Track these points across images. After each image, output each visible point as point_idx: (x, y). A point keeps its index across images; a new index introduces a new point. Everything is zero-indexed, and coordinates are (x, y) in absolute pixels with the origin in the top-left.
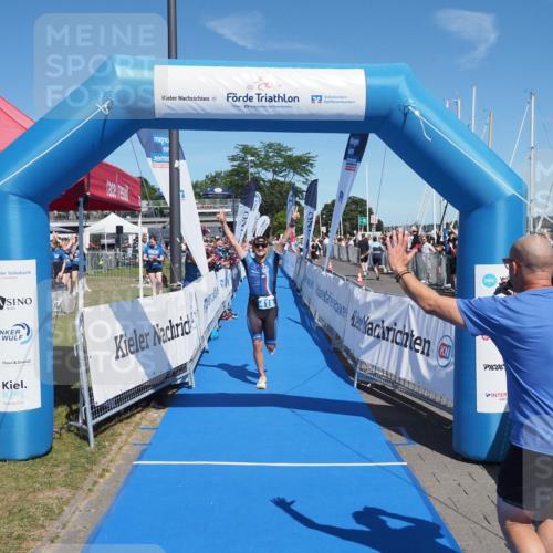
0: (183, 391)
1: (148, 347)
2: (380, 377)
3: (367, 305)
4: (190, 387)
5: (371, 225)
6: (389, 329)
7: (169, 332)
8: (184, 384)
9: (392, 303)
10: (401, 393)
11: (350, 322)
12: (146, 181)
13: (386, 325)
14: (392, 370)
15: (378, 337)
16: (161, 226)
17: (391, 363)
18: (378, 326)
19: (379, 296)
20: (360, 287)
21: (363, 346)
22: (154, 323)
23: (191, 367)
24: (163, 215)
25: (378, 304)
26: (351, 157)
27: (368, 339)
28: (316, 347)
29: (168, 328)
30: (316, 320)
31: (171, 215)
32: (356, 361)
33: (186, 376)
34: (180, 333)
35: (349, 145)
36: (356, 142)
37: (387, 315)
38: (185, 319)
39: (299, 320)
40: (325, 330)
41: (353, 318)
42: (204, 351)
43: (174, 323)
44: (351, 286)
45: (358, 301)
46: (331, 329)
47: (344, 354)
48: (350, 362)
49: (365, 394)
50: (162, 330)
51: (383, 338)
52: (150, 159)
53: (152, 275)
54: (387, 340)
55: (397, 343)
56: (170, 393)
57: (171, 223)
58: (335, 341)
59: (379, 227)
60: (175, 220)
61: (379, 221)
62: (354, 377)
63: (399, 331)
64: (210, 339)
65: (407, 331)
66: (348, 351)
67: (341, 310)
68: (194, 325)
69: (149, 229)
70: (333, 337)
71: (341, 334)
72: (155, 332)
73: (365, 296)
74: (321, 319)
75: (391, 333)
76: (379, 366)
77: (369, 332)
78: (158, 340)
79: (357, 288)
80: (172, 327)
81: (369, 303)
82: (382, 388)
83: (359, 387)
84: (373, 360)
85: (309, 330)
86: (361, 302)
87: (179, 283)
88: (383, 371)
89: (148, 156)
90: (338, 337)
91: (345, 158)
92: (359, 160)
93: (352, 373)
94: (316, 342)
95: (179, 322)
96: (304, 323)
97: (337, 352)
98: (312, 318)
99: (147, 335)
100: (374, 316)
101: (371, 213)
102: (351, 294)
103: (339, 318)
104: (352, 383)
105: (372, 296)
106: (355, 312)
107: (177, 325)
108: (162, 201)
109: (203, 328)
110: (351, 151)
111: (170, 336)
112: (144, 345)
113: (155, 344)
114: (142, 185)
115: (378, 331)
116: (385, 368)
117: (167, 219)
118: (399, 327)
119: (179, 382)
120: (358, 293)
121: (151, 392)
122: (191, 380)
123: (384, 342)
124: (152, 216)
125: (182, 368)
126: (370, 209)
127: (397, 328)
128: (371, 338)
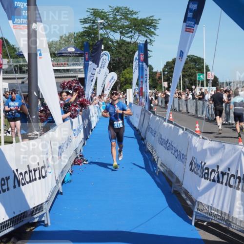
0: (40, 228)
1: (8, 189)
2: (215, 216)
3: (204, 152)
4: (46, 225)
5: (207, 80)
6: (223, 174)
7: (27, 176)
8: (40, 223)
9: (226, 150)
10: (234, 231)
11: (188, 167)
12: (7, 42)
13: (220, 170)
14: (226, 210)
15: (214, 181)
16: (20, 81)
17: (225, 204)
18: (213, 171)
19: (214, 144)
20: (198, 136)
21: (200, 189)
22: (14, 169)
23: (47, 207)
24: (22, 72)
25: (213, 151)
26: (190, 19)
27: (205, 183)
28: (159, 191)
29: (26, 172)
30: (159, 165)
31: (29, 72)
32: (194, 202)
33: (43, 215)
34: (37, 176)
35: (188, 10)
36: (194, 7)
37: (222, 161)
38: (41, 165)
39: (144, 166)
40: (167, 174)
41: (191, 164)
42: (59, 193)
43: (32, 168)
44: (190, 135)
45: (195, 148)
46: (171, 173)
47: (184, 196)
48: (189, 202)
49: (202, 231)
50: (21, 174)
51: (218, 182)
52: (11, 22)
53: (12, 123)
54: (222, 183)
55: (230, 186)
56: (28, 230)
57: (29, 79)
58: (174, 184)
59: (215, 82)
60: (33, 75)
61: (215, 77)
62: (192, 217)
63: (233, 176)
64: (63, 182)
65: (239, 175)
66: (186, 193)
67: (181, 157)
68: (49, 170)
69: (10, 84)
70: (173, 181)
71: (180, 179)
72: (15, 176)
73: (202, 144)
74: (162, 165)
75: (225, 177)
76: (214, 206)
77: (206, 176)
78: (18, 183)
79: (194, 137)
80: (30, 171)
81: (206, 150)
82: (217, 226)
83: (197, 225)
84: (209, 201)
85: (152, 174)
86: (199, 149)
87: (36, 132)
88: (218, 211)
89: (10, 19)
90: (178, 181)
91: (185, 21)
92: (197, 23)
93: (190, 212)
94: (159, 185)
95: (36, 167)
96: (147, 168)
97: (177, 194)
98: (154, 163)
99: (8, 178)
100: (210, 162)
101: (208, 70)
102: (189, 142)
103: (179, 163)
104: (190, 222)
105: (208, 144)
106: (194, 158)
107: (35, 170)
108: (21, 59)
109: (58, 172)
110: (190, 15)
111: (28, 180)
112: (5, 187)
113: (15, 187)
114: (3, 45)
115: (214, 176)
116: (219, 209)
117: (26, 76)
118: (232, 172)
119: (36, 220)
120: (196, 141)
121: (11, 229)
122: (47, 219)
123: (219, 185)
124: (13, 73)
125: (39, 208)
126: (207, 67)
127: (231, 173)
128: (208, 182)
